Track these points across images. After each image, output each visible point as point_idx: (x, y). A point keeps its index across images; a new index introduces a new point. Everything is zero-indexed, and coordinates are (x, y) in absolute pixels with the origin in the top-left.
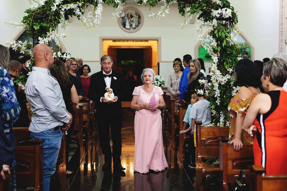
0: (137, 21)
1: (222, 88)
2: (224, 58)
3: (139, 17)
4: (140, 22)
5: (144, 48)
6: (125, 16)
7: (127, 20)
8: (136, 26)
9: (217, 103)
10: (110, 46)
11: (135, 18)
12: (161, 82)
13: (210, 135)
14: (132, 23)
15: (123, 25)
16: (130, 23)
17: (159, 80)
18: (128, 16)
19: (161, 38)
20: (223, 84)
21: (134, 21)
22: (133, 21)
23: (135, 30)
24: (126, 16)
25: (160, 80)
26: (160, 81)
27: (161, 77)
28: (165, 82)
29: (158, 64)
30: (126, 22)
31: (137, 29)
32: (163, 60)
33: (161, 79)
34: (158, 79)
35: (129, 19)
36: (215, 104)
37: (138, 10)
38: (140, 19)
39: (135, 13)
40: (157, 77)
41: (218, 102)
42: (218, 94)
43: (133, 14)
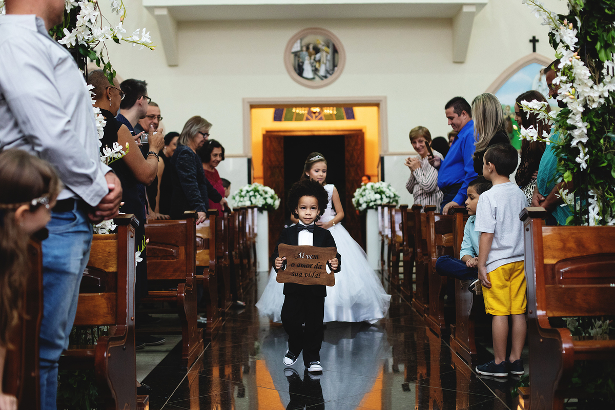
0: (329, 61)
1: (594, 117)
2: (595, 30)
3: (335, 51)
4: (336, 62)
5: (347, 133)
6: (302, 50)
7: (307, 58)
8: (327, 72)
9: (580, 164)
10: (267, 132)
11: (324, 54)
12: (389, 197)
13: (570, 250)
14: (317, 66)
15: (298, 71)
16: (314, 65)
17: (386, 193)
18: (308, 48)
19: (386, 98)
20: (595, 106)
21: (322, 60)
22: (319, 61)
23: (326, 81)
24: (304, 49)
25: (388, 193)
26: (388, 195)
27: (389, 185)
28: (399, 197)
29: (382, 160)
30: (303, 63)
31: (330, 78)
32: (391, 150)
33: (390, 190)
34: (382, 189)
35: (310, 56)
36: (573, 169)
37: (331, 33)
38: (336, 55)
39: (325, 42)
40: (381, 186)
41: (582, 160)
42: (581, 136)
43: (321, 44)
